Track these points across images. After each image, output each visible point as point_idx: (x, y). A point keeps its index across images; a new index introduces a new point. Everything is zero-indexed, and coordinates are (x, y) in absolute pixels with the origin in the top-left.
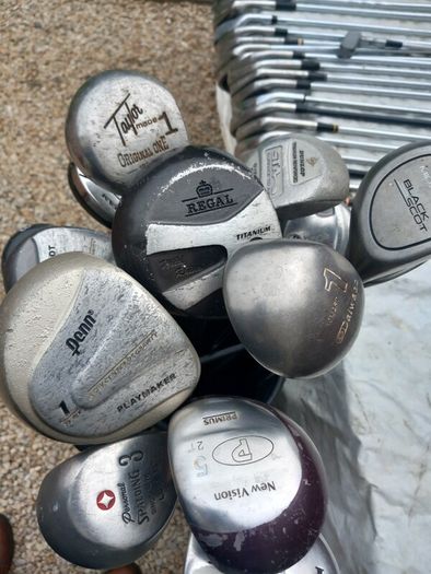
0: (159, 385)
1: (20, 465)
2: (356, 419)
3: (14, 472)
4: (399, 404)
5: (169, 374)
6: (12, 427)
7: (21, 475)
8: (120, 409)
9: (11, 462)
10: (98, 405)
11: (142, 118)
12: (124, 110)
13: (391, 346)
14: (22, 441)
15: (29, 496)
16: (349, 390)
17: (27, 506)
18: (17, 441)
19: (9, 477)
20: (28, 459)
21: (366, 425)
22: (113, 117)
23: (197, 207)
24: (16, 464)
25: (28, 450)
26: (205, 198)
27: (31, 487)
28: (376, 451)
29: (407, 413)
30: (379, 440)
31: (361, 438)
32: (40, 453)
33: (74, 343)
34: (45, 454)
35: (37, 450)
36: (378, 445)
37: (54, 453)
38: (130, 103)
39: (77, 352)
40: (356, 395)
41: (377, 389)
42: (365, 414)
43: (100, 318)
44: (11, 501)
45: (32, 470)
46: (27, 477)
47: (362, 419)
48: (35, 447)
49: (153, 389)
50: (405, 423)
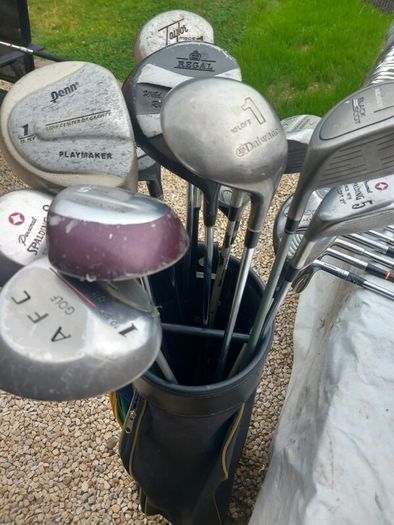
0: (97, 155)
1: (35, 454)
2: (322, 466)
3: (28, 457)
4: (375, 473)
5: (107, 151)
6: (48, 417)
7: (30, 463)
8: (61, 154)
9: (30, 447)
10: (48, 140)
11: (185, 34)
12: (176, 26)
13: (388, 414)
14: (49, 434)
15: (26, 486)
16: (325, 434)
17: (18, 493)
18: (46, 432)
19: (22, 459)
20: (44, 451)
21: (329, 476)
22: (167, 27)
23: (185, 64)
24: (33, 451)
25: (49, 444)
26: (193, 61)
27: (32, 478)
28: (330, 509)
29: (382, 487)
30: (338, 500)
31: (318, 487)
32: (56, 452)
33: (55, 96)
34: (58, 455)
35: (55, 448)
36: (334, 504)
37: (66, 458)
38: (182, 24)
39: (54, 101)
40: (331, 443)
41: (358, 448)
42: (332, 464)
43: (80, 89)
44: (10, 481)
45: (41, 464)
46: (35, 467)
47: (328, 469)
48: (55, 444)
49: (91, 155)
50: (376, 497)
